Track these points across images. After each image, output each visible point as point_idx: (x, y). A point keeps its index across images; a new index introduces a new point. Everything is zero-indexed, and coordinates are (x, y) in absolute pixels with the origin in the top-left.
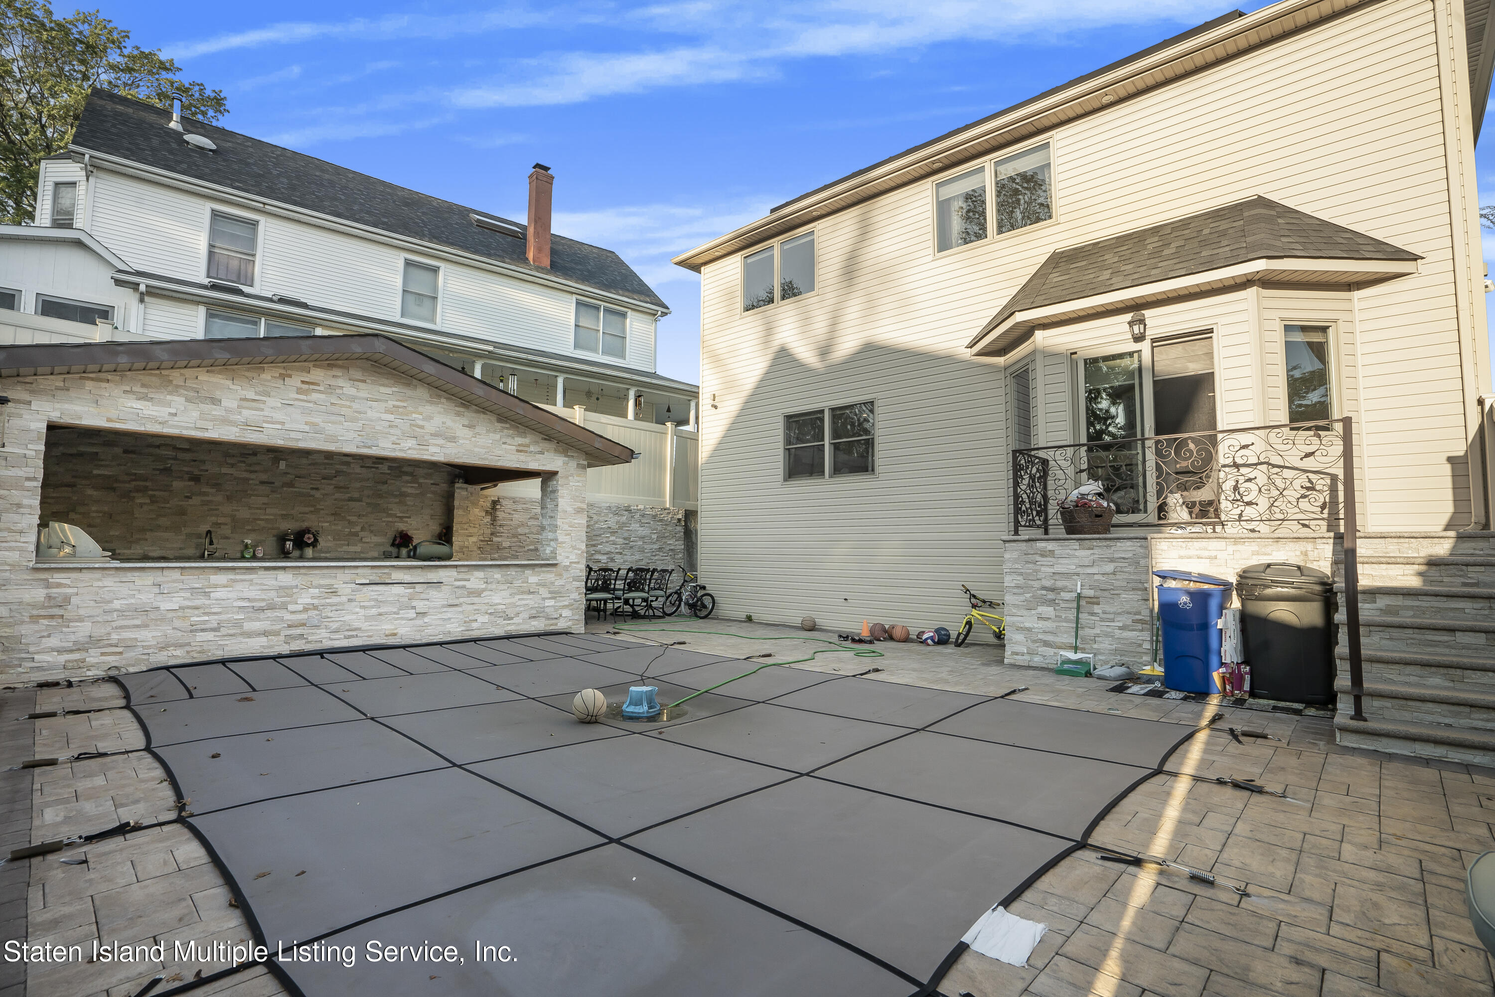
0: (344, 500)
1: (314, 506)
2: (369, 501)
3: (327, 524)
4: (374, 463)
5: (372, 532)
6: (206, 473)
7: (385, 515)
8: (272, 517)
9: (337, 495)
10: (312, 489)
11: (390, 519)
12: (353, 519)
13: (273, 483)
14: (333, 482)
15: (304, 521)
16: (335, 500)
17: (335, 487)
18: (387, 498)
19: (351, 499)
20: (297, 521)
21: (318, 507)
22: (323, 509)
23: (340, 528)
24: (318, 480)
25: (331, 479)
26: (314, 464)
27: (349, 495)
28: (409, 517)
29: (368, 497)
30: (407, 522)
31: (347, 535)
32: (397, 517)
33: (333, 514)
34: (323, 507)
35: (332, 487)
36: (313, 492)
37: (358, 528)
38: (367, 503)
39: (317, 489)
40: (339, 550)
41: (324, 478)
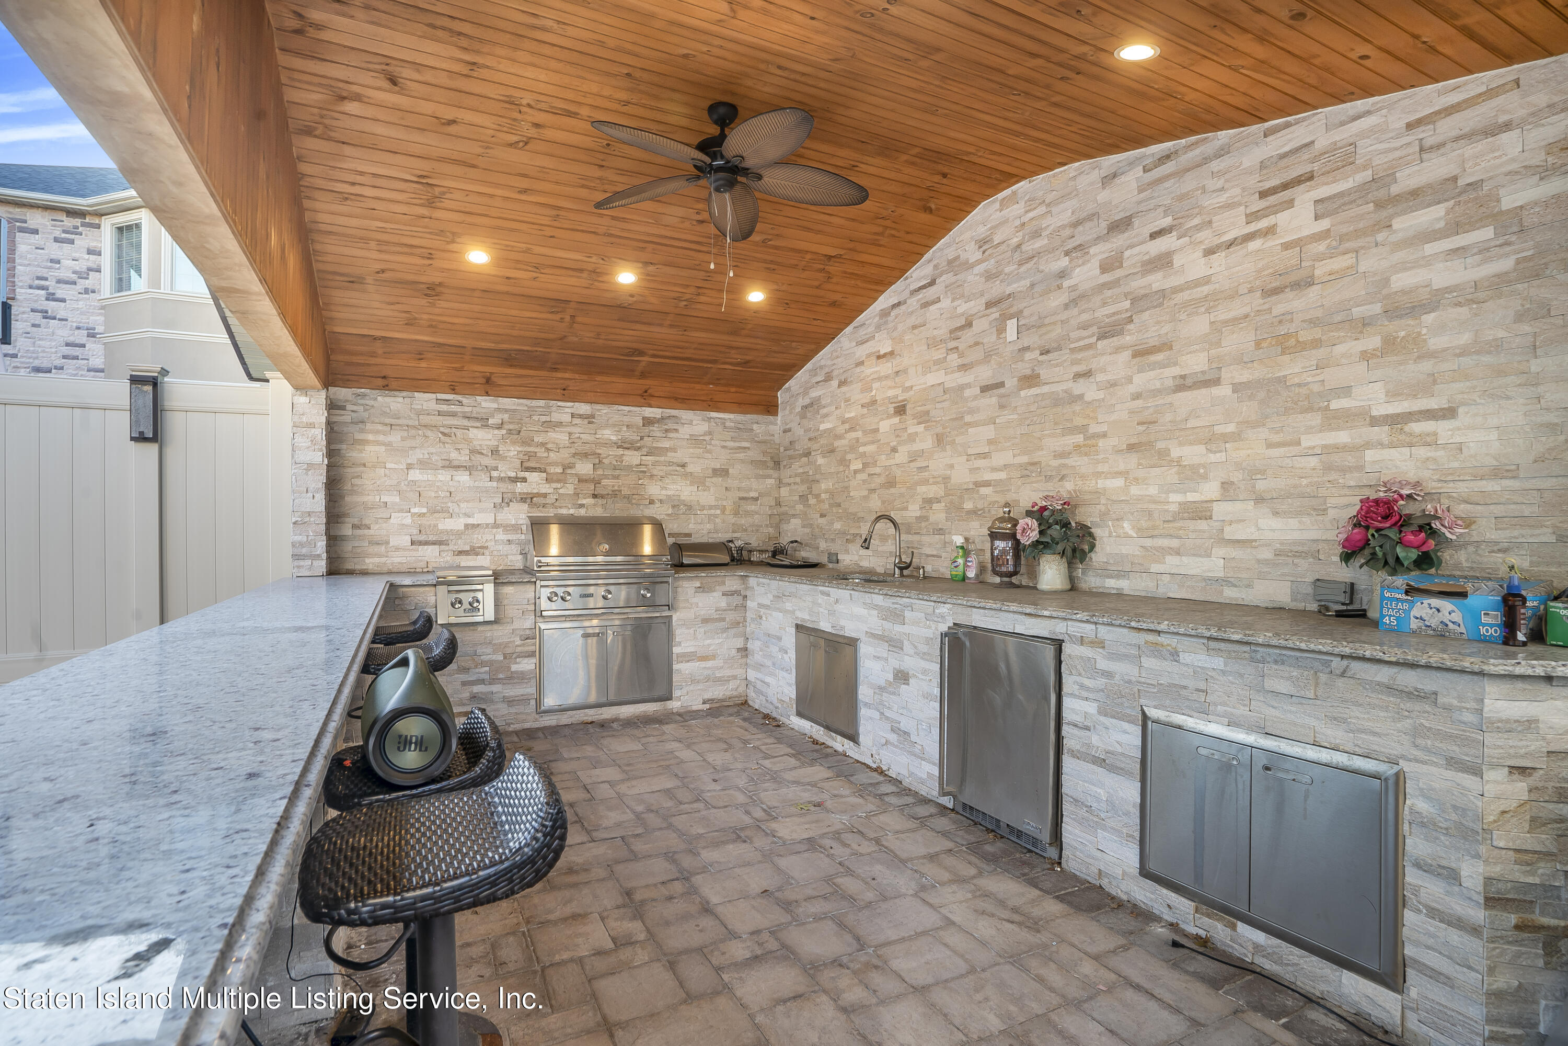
0: (1156, 393)
1: (1083, 429)
2: (1244, 376)
3: (1119, 482)
4: (1252, 217)
5: (1259, 500)
6: (912, 393)
7: (1315, 419)
8: (1002, 475)
9: (1140, 381)
10: (1078, 376)
11: (1342, 437)
12: (1193, 454)
13: (1002, 385)
14: (1128, 339)
15: (1062, 478)
16: (1137, 396)
17: (1136, 354)
18: (1316, 344)
19: (1183, 385)
20: (1049, 478)
21: (1094, 429)
22: (1104, 435)
23: (1153, 490)
24: (1090, 347)
25: (1121, 333)
26: (1074, 302)
27: (1176, 371)
28: (1449, 413)
29: (1240, 360)
30: (1430, 441)
31: (1176, 517)
32: (1375, 422)
33: (1131, 448)
34: (1104, 428)
35: (1127, 354)
36: (1079, 388)
37: (1210, 490)
38: (1237, 387)
39: (1088, 374)
40: (1155, 568)
41: (1102, 337)
